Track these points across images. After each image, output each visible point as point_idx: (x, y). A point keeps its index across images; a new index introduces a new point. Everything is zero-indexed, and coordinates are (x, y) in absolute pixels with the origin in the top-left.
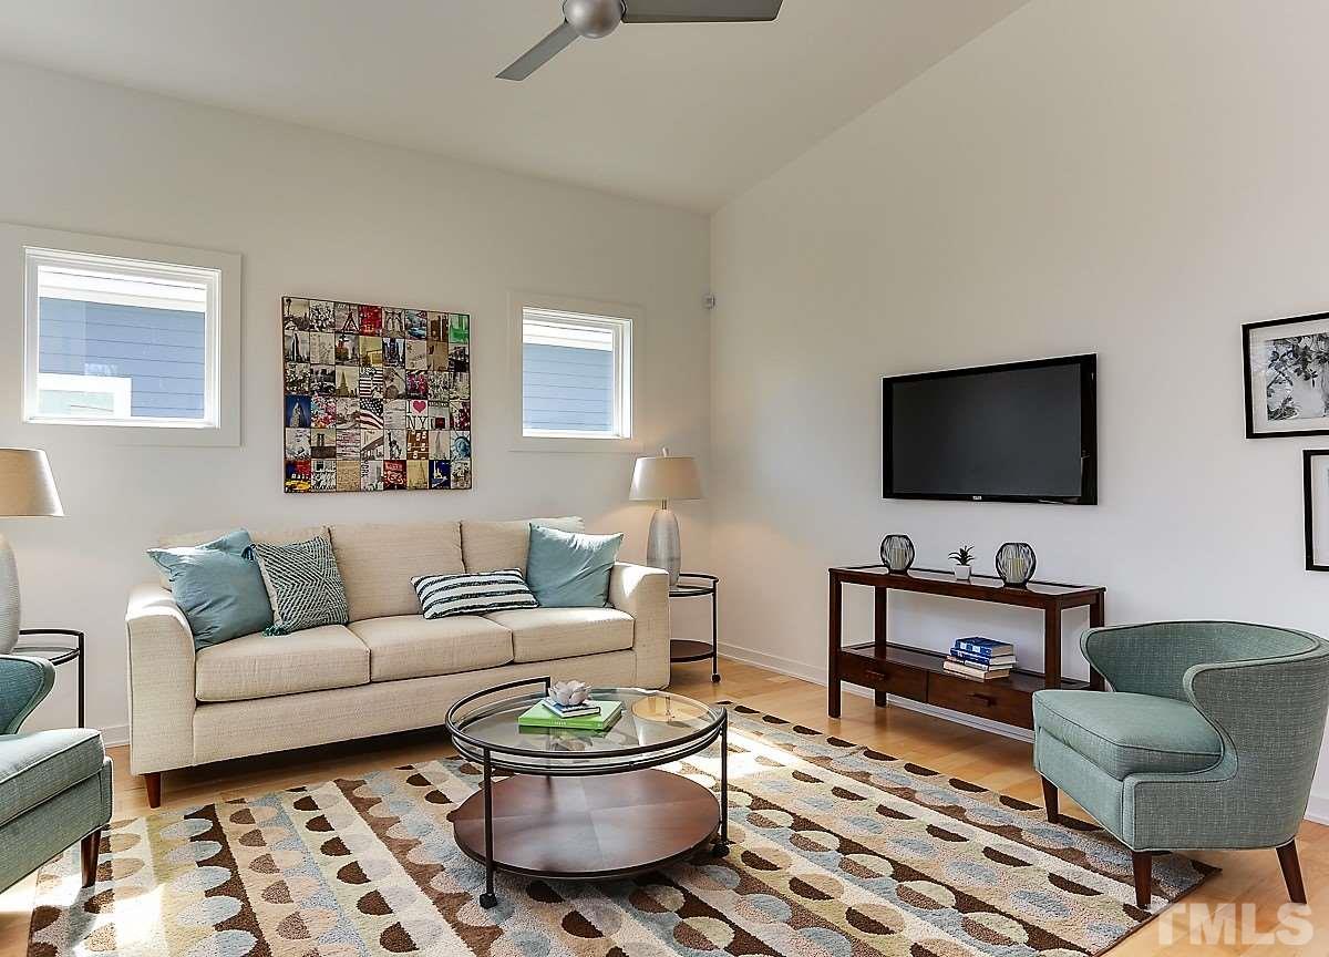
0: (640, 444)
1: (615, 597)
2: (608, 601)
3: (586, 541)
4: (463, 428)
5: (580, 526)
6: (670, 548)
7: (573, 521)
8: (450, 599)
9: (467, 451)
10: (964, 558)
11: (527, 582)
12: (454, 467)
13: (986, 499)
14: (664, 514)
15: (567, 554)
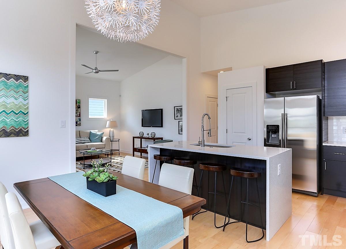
0: (108, 119)
1: (102, 141)
2: (101, 142)
3: (98, 133)
4: (79, 117)
5: (98, 131)
6: (112, 135)
7: (97, 131)
8: (78, 141)
9: (80, 120)
10: (148, 134)
11: (89, 139)
12: (78, 123)
13: (152, 127)
14: (112, 130)
15: (95, 135)
